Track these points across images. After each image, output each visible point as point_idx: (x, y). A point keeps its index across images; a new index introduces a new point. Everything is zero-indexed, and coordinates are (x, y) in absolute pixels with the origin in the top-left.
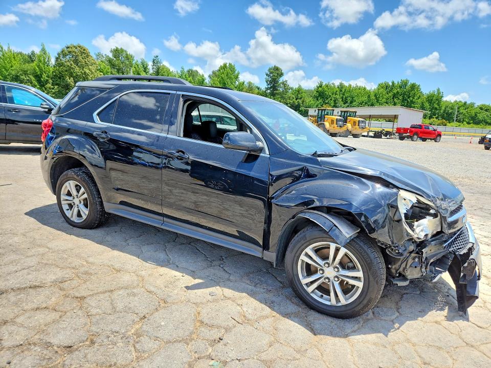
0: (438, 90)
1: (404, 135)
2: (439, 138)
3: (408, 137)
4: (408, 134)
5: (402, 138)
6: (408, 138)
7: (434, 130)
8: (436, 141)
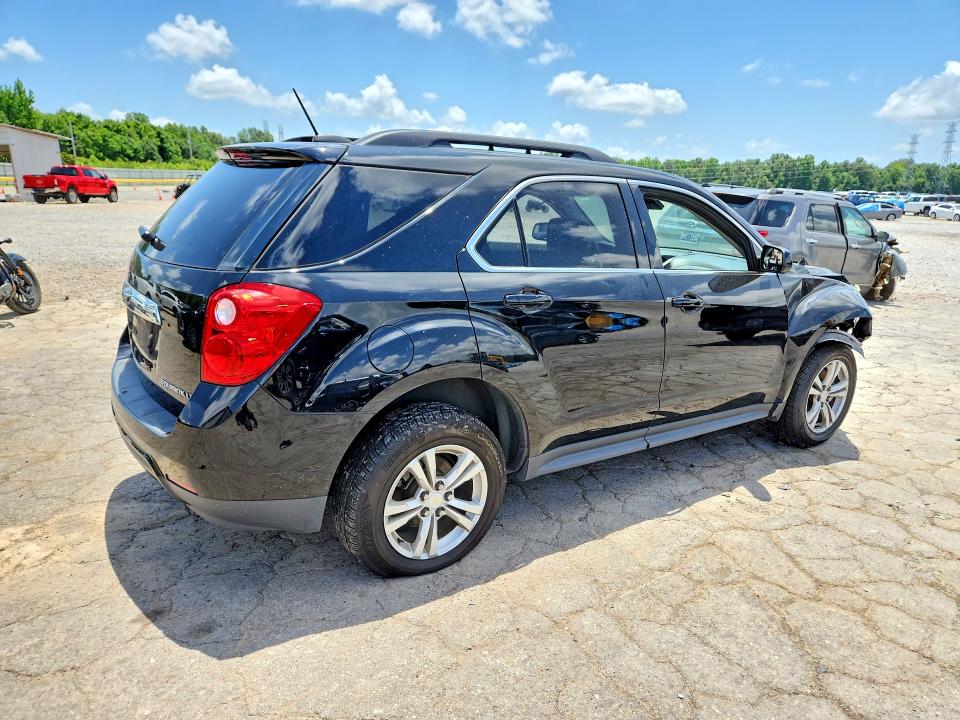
0: (18, 87)
1: (48, 191)
2: (113, 193)
3: (56, 196)
4: (57, 189)
5: (41, 199)
6: (56, 198)
7: (102, 178)
8: (111, 201)
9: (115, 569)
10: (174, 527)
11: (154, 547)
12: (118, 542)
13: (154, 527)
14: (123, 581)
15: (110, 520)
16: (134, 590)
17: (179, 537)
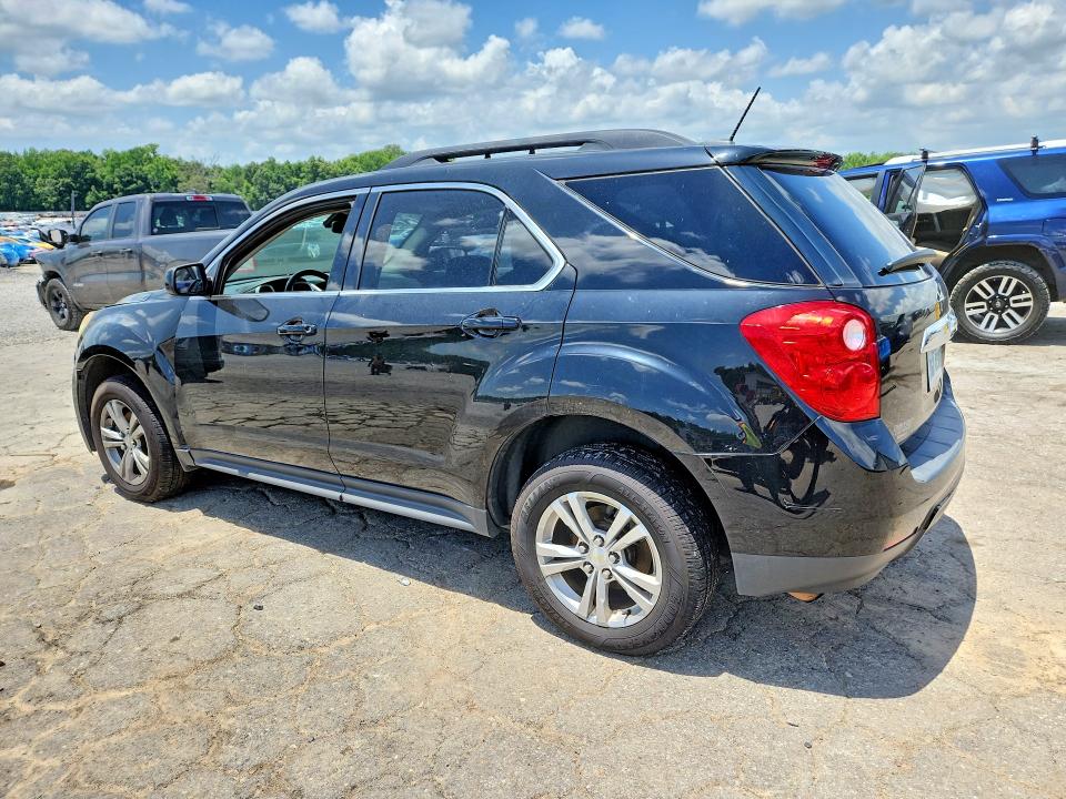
9: (975, 588)
10: (894, 594)
11: (927, 585)
12: (960, 610)
13: (912, 607)
14: (973, 575)
15: (954, 642)
16: (968, 566)
17: (897, 582)
